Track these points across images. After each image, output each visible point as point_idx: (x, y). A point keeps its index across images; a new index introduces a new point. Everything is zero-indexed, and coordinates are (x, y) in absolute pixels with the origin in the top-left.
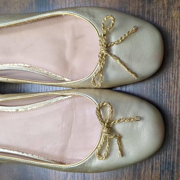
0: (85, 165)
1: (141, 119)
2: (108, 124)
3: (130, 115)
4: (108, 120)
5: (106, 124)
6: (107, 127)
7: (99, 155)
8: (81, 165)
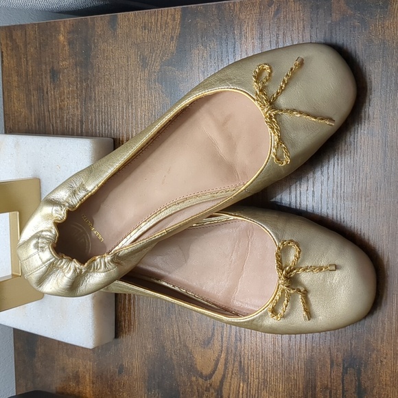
0: (255, 322)
1: (337, 267)
2: (287, 272)
3: (323, 263)
4: (288, 268)
5: (284, 272)
6: (285, 277)
7: (272, 312)
8: (248, 321)
